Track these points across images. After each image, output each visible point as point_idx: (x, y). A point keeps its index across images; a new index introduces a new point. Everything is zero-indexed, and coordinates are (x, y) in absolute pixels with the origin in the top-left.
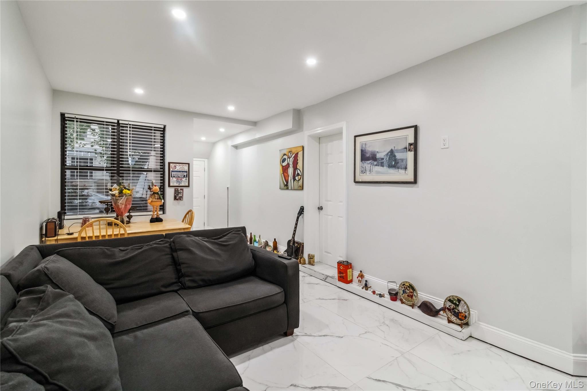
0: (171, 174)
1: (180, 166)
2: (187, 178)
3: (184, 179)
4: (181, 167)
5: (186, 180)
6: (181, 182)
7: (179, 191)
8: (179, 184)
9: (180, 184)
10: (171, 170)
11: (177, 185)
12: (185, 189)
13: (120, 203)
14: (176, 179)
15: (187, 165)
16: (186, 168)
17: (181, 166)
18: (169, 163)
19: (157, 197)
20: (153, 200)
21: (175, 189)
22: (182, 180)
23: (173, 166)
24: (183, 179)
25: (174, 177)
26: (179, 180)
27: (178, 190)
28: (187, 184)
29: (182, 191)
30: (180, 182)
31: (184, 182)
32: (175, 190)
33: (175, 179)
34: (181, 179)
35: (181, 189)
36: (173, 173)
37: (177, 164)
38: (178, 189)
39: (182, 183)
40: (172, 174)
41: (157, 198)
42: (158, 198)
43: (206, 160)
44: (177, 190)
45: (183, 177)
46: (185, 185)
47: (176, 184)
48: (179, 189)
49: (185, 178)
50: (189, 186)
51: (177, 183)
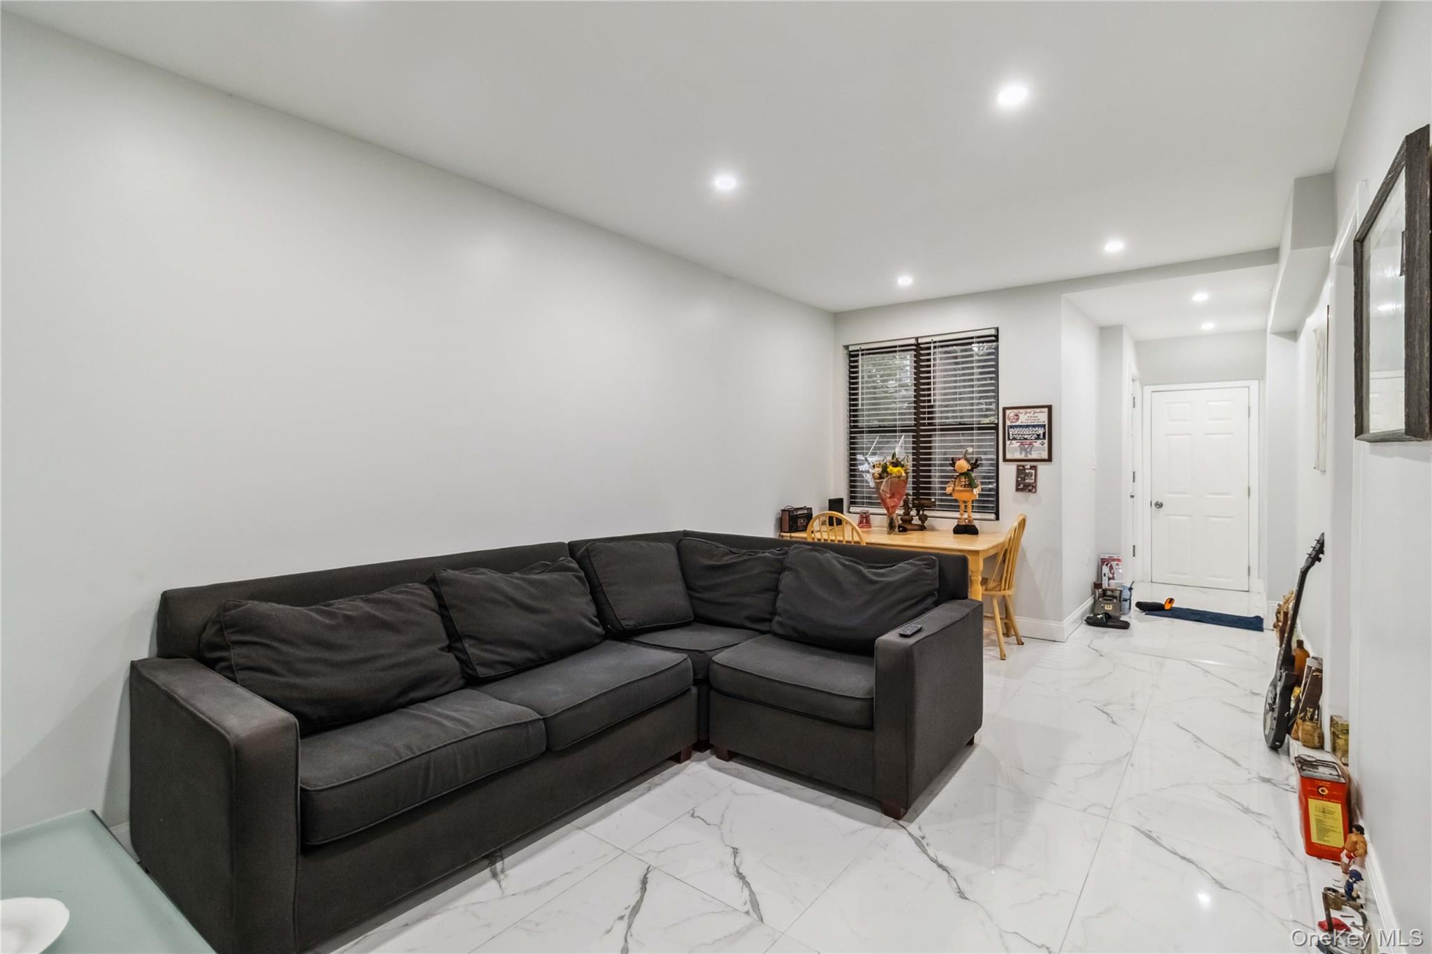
0: (1009, 434)
1: (1028, 415)
2: (1046, 441)
3: (1037, 444)
4: (1031, 415)
5: (1043, 445)
6: (1031, 450)
7: (1027, 471)
8: (1026, 456)
9: (1029, 455)
10: (1008, 423)
11: (1022, 457)
12: (1041, 467)
13: (883, 490)
14: (1019, 444)
15: (1046, 410)
16: (1042, 417)
17: (1030, 413)
18: (1005, 409)
19: (965, 482)
20: (956, 488)
21: (1018, 466)
22: (1034, 446)
23: (1012, 414)
24: (1034, 444)
25: (1014, 439)
26: (1026, 446)
27: (1025, 469)
28: (1045, 455)
29: (1033, 471)
30: (1028, 450)
31: (1038, 449)
32: (1018, 470)
33: (1016, 444)
34: (1031, 444)
35: (1032, 467)
36: (1012, 431)
37: (1021, 411)
38: (1023, 466)
39: (1033, 452)
40: (1011, 433)
41: (963, 483)
42: (965, 485)
43: (1254, 385)
44: (1021, 468)
45: (1036, 439)
46: (1039, 458)
47: (1018, 456)
48: (1026, 467)
49: (1039, 441)
50: (1050, 459)
51: (1021, 454)
